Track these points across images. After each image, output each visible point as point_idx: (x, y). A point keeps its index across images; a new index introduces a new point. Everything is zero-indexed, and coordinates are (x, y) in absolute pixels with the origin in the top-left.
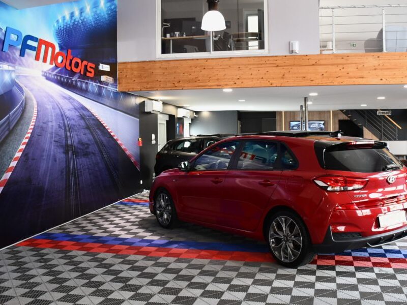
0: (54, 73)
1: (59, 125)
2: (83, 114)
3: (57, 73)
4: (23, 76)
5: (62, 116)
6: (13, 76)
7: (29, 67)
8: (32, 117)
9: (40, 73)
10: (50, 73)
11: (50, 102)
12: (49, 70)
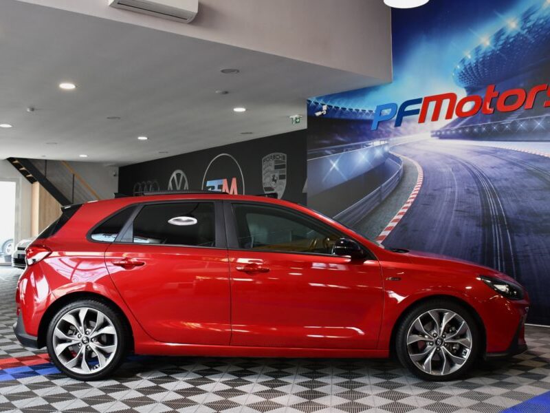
0: (456, 127)
1: (468, 189)
2: (538, 169)
3: (462, 125)
4: (400, 145)
5: (475, 177)
6: (387, 149)
7: (409, 133)
8: (414, 185)
9: (429, 134)
10: (448, 130)
11: (448, 164)
12: (446, 126)
